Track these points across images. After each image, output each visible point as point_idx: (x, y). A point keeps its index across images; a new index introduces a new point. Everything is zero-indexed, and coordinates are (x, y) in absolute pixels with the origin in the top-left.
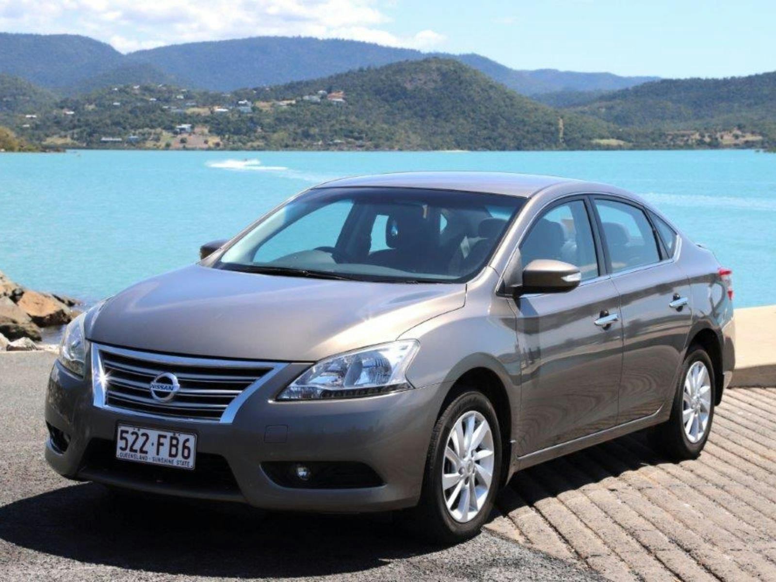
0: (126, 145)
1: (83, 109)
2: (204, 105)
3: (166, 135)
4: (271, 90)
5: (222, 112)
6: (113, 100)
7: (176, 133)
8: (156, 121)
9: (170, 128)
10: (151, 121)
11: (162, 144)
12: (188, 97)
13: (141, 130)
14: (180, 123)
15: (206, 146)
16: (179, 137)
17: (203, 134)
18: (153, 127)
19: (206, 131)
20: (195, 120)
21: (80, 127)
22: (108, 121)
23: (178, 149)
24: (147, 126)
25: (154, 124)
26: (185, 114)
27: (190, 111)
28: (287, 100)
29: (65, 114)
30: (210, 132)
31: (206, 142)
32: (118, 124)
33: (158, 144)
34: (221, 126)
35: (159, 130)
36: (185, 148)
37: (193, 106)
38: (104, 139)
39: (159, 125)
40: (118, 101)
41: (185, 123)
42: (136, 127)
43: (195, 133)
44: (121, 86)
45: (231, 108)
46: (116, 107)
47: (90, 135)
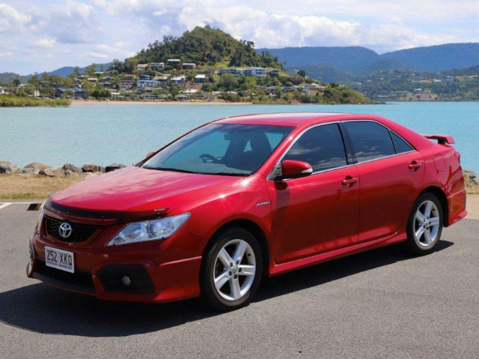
0: (390, 99)
1: (366, 82)
2: (428, 79)
3: (410, 95)
4: (462, 70)
5: (438, 82)
6: (380, 77)
7: (415, 93)
8: (404, 87)
9: (411, 91)
10: (402, 87)
11: (408, 98)
12: (417, 75)
13: (397, 92)
14: (418, 88)
15: (430, 99)
16: (416, 95)
17: (428, 93)
18: (403, 90)
19: (430, 92)
20: (424, 87)
21: (367, 90)
22: (381, 88)
23: (416, 101)
24: (400, 90)
25: (404, 88)
26: (419, 83)
27: (421, 82)
28: (473, 75)
29: (357, 84)
30: (432, 92)
31: (430, 97)
32: (385, 89)
33: (406, 98)
34: (438, 89)
35: (406, 91)
36: (419, 100)
37: (423, 79)
38: (379, 96)
39: (406, 89)
40: (382, 78)
41: (419, 88)
42: (394, 90)
43: (424, 93)
44: (384, 70)
45: (442, 80)
46: (382, 80)
47: (372, 94)
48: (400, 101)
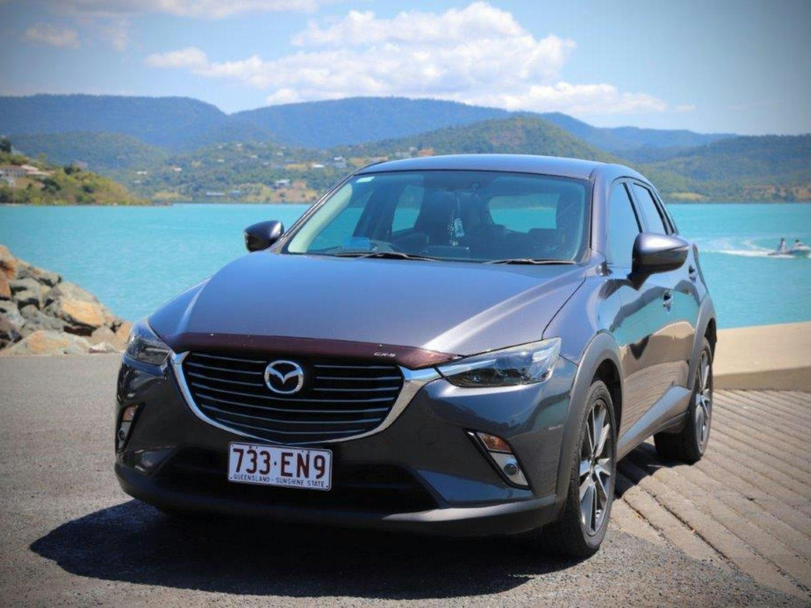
0: (229, 199)
1: (190, 166)
2: (302, 162)
3: (267, 190)
4: (365, 147)
5: (318, 169)
6: (217, 157)
7: (275, 188)
8: (257, 176)
9: (270, 183)
10: (253, 176)
11: (262, 198)
12: (287, 154)
13: (243, 185)
14: (280, 178)
15: (303, 200)
16: (279, 191)
17: (300, 189)
18: (254, 182)
19: (304, 185)
20: (293, 176)
21: (187, 182)
22: (213, 177)
23: (277, 203)
24: (249, 181)
25: (255, 179)
26: (284, 170)
27: (289, 167)
28: (380, 156)
29: (173, 170)
30: (308, 186)
31: (304, 196)
32: (221, 179)
33: (259, 198)
34: (317, 181)
35: (260, 185)
36: (283, 202)
37: (292, 163)
38: (209, 193)
39: (260, 181)
40: (222, 158)
41: (284, 178)
42: (238, 183)
43: (293, 188)
44: (225, 144)
45: (327, 164)
46: (221, 164)
47: (196, 190)
48: (247, 203)
